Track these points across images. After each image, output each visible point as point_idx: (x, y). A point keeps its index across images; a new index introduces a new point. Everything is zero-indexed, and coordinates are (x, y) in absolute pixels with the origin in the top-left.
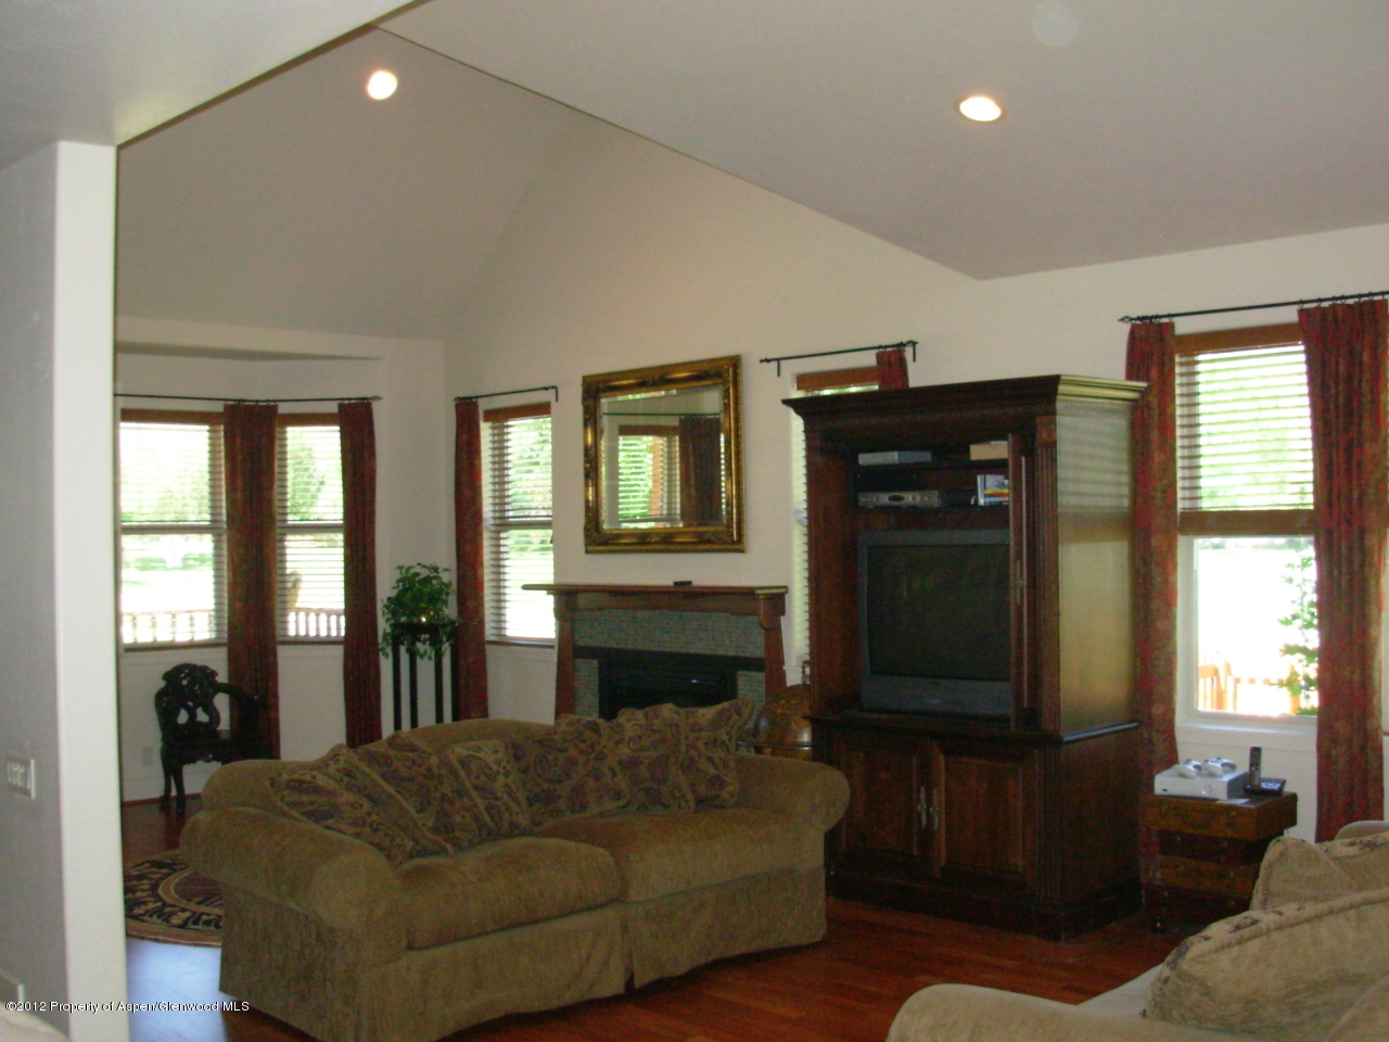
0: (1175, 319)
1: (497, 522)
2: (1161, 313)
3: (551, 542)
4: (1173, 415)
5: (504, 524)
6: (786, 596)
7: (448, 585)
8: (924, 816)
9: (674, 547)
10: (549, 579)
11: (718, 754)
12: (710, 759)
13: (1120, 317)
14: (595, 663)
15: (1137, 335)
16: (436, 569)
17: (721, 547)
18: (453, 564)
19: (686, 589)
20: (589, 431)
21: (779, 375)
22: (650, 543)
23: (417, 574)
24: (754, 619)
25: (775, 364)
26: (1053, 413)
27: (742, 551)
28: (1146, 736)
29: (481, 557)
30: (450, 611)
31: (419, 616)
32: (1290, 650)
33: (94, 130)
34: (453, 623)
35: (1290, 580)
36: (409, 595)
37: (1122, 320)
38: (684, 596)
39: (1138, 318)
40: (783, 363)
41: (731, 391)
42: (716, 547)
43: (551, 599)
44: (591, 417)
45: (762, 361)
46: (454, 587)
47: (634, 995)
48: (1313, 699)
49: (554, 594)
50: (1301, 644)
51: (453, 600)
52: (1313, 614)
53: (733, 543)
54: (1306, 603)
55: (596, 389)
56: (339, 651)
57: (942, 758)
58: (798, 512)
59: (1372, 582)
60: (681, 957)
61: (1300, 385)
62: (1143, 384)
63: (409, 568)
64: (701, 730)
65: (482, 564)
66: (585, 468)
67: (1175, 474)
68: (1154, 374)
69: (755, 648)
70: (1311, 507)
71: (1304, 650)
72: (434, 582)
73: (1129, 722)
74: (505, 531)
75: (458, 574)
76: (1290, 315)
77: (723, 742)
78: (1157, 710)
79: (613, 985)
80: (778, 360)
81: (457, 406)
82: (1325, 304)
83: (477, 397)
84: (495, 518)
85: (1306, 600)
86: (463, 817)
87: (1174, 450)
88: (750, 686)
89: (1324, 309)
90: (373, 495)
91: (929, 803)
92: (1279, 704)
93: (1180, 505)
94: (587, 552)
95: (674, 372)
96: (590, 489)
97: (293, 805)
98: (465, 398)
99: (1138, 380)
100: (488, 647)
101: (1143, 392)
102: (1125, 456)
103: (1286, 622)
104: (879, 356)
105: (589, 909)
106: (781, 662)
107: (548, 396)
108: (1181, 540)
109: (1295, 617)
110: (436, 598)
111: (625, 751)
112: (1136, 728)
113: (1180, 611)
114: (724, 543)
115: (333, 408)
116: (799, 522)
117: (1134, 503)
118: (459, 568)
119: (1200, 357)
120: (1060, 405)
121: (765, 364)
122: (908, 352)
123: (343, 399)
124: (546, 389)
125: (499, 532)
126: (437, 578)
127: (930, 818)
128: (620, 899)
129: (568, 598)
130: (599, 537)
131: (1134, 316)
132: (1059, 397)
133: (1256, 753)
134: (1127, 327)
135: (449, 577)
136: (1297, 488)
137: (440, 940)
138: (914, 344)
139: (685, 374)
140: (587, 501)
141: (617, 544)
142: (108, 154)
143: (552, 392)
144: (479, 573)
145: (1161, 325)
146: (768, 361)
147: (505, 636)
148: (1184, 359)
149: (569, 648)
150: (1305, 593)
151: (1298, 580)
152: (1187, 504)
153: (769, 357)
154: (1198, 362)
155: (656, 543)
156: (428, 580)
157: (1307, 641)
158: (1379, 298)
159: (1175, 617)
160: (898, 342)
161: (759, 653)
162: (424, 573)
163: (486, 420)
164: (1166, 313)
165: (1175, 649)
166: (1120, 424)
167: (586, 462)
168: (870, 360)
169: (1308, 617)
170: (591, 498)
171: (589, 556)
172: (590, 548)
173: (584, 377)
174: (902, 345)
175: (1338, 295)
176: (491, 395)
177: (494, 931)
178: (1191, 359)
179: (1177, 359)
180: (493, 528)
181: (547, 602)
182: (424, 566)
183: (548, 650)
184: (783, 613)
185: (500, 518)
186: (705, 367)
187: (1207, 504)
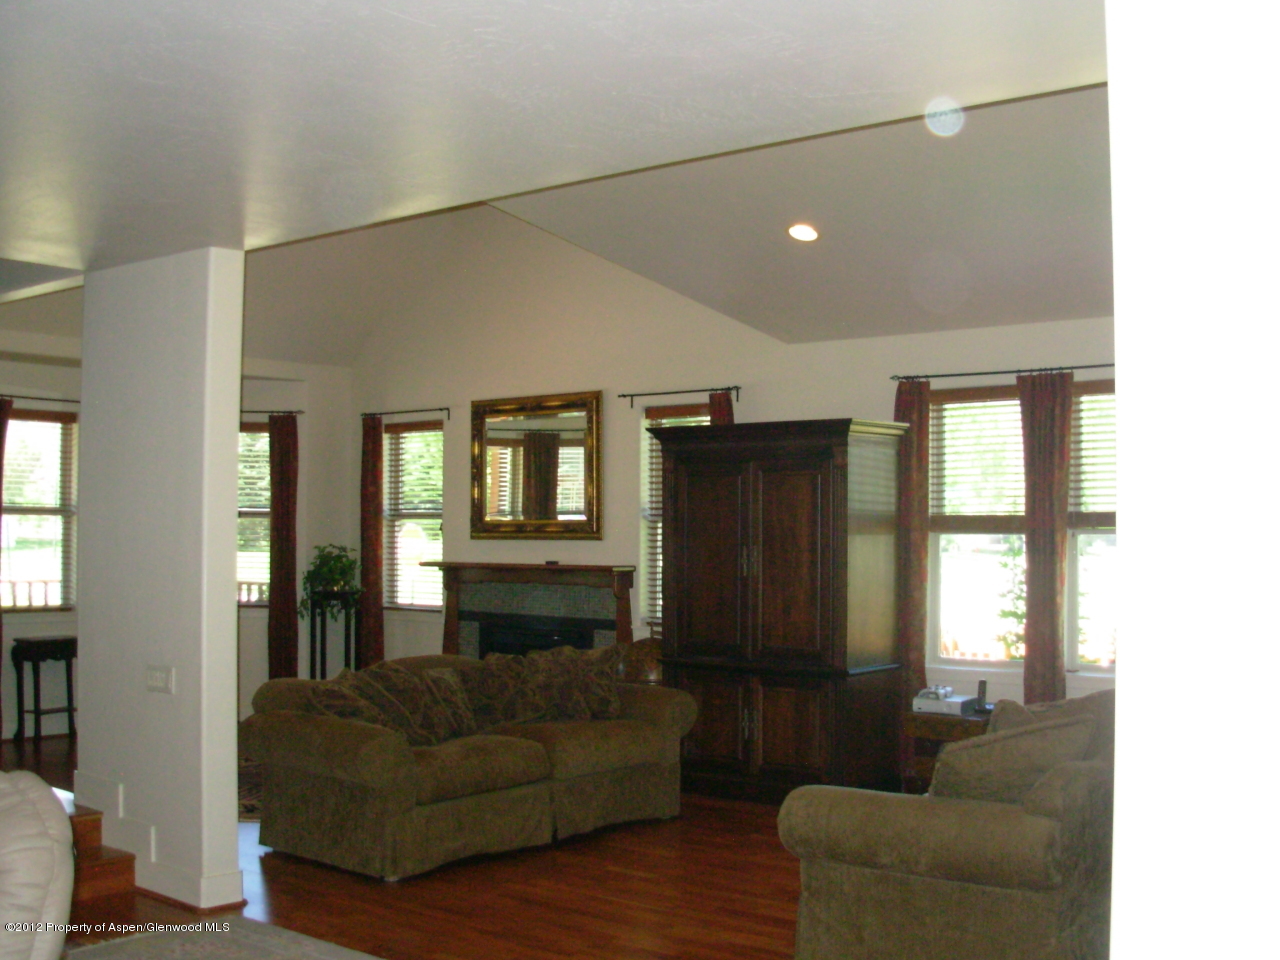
0: (930, 379)
1: (393, 513)
2: (920, 375)
3: (441, 529)
4: (927, 447)
5: (398, 515)
6: (634, 574)
7: (354, 562)
8: (746, 730)
9: (546, 535)
10: (439, 558)
11: (604, 682)
12: (599, 685)
13: (891, 375)
14: (476, 624)
15: (903, 388)
16: (344, 549)
17: (583, 535)
18: (358, 546)
19: (553, 567)
20: (476, 444)
21: (632, 406)
22: (526, 532)
23: (330, 553)
24: (610, 590)
25: (629, 399)
26: (845, 444)
27: (599, 539)
28: (904, 674)
29: (381, 541)
30: (357, 583)
31: (333, 586)
32: (1005, 614)
33: (234, 239)
34: (358, 591)
35: (1005, 565)
36: (325, 569)
37: (892, 378)
38: (553, 572)
39: (904, 378)
40: (635, 398)
41: (594, 418)
42: (579, 535)
43: (440, 574)
44: (478, 434)
45: (619, 396)
46: (359, 563)
47: (557, 844)
48: (1021, 650)
49: (444, 570)
50: (1013, 610)
51: (357, 573)
52: (1022, 590)
53: (593, 532)
54: (1017, 582)
55: (481, 411)
56: (265, 613)
57: (760, 687)
58: (644, 510)
59: (1058, 565)
60: (588, 820)
61: (1016, 428)
62: (907, 425)
63: (325, 548)
64: (592, 664)
65: (381, 546)
66: (472, 473)
67: (927, 488)
68: (915, 417)
69: (610, 612)
70: (1023, 514)
71: (1014, 615)
72: (344, 560)
73: (894, 663)
74: (398, 520)
75: (362, 554)
76: (1011, 380)
77: (607, 673)
78: (913, 656)
79: (546, 837)
80: (632, 396)
81: (364, 420)
82: (1034, 374)
83: (381, 414)
84: (391, 510)
85: (1017, 580)
86: (440, 719)
87: (927, 472)
88: (604, 641)
89: (1034, 377)
90: (295, 490)
91: (751, 720)
92: (998, 654)
93: (930, 511)
94: (472, 537)
95: (547, 402)
96: (476, 490)
97: (328, 707)
98: (370, 414)
99: (903, 421)
100: (385, 612)
101: (907, 431)
102: (892, 475)
103: (1004, 596)
104: (711, 397)
105: (529, 783)
106: (629, 622)
107: (442, 415)
108: (931, 535)
109: (1009, 592)
110: (346, 571)
111: (541, 678)
112: (896, 668)
113: (929, 585)
114: (587, 532)
115: (264, 419)
116: (645, 517)
117: (899, 509)
118: (363, 548)
119: (946, 406)
120: (850, 439)
121: (622, 398)
122: (733, 394)
123: (272, 412)
124: (441, 410)
125: (393, 521)
126: (347, 557)
127: (751, 731)
128: (548, 777)
129: (453, 574)
130: (481, 527)
131: (901, 375)
132: (850, 433)
133: (983, 685)
134: (895, 385)
135: (355, 554)
136: (1011, 500)
137: (437, 798)
138: (737, 388)
139: (557, 403)
140: (473, 499)
141: (499, 532)
142: (239, 256)
143: (446, 412)
144: (379, 552)
145: (920, 383)
146: (624, 396)
147: (396, 603)
148: (935, 407)
149: (455, 612)
150: (1016, 575)
151: (1011, 565)
152: (935, 510)
153: (625, 393)
154: (945, 410)
155: (530, 532)
156: (339, 557)
157: (1017, 608)
158: (1069, 371)
159: (925, 589)
160: (726, 386)
161: (612, 616)
162: (336, 552)
163: (386, 432)
164: (924, 374)
165: (925, 612)
166: (890, 453)
167: (472, 468)
168: (704, 398)
169: (1019, 593)
170: (476, 496)
171: (473, 541)
172: (474, 534)
173: (473, 402)
174: (729, 389)
175: (1043, 367)
176: (393, 413)
177: (471, 794)
178: (940, 407)
179: (931, 407)
180: (389, 518)
181: (437, 576)
182: (334, 547)
183: (437, 614)
184: (631, 586)
185: (395, 510)
186: (573, 398)
187: (949, 510)
